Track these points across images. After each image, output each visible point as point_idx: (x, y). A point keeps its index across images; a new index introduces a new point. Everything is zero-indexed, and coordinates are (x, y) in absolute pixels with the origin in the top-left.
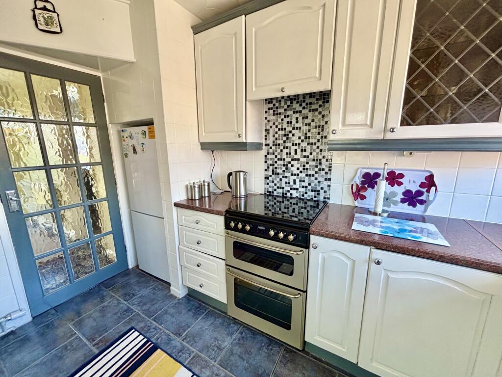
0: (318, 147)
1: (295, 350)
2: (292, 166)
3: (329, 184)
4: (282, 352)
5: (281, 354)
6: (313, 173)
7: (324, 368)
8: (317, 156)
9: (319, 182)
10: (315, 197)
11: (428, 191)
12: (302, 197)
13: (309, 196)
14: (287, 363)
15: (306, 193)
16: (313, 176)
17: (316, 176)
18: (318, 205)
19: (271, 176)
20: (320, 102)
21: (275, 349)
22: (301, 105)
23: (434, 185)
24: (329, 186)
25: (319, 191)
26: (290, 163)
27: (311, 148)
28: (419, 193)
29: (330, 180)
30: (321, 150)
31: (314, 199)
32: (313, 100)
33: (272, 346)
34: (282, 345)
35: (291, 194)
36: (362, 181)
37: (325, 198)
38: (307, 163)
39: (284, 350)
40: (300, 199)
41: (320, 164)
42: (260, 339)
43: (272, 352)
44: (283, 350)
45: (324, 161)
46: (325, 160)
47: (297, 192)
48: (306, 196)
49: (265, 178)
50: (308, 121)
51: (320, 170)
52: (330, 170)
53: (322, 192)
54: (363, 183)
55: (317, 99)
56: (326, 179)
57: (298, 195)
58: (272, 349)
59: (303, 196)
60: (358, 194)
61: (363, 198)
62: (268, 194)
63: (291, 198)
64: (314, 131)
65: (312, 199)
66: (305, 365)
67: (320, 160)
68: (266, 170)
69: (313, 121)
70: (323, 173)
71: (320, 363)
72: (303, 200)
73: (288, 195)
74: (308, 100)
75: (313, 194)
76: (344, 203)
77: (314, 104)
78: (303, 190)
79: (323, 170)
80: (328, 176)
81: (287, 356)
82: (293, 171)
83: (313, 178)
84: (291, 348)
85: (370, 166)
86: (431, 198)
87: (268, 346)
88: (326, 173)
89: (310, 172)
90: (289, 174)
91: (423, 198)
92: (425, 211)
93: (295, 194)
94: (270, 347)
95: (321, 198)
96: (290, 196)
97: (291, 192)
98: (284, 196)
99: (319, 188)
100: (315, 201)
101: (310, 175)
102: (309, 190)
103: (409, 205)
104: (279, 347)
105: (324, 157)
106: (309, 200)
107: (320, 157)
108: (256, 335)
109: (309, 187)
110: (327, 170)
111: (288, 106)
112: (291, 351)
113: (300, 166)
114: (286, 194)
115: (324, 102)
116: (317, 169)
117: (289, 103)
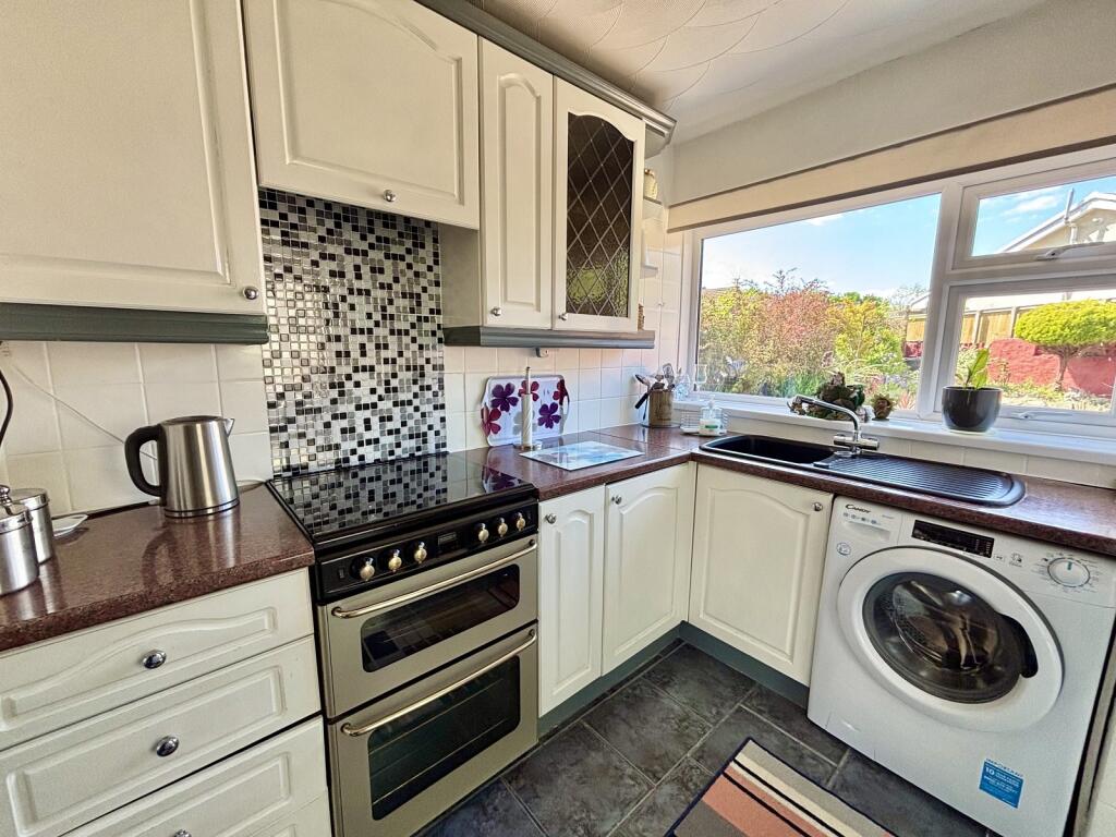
0: (414, 340)
1: (519, 763)
2: (357, 384)
3: (443, 415)
4: (511, 789)
5: (513, 794)
6: (410, 396)
7: (566, 733)
8: (415, 360)
9: (423, 415)
10: (418, 449)
11: (561, 403)
12: (390, 458)
13: (404, 451)
14: (535, 790)
15: (398, 445)
16: (410, 403)
17: (416, 402)
18: (426, 464)
19: (292, 421)
20: (409, 244)
21: (497, 801)
22: (363, 238)
23: (567, 394)
24: (443, 420)
25: (425, 434)
26: (349, 377)
27: (400, 340)
28: (554, 407)
29: (443, 407)
30: (421, 347)
31: (417, 454)
32: (392, 234)
33: (488, 805)
34: (498, 782)
35: (362, 458)
36: (493, 401)
37: (437, 446)
38: (394, 376)
39: (510, 782)
40: (385, 462)
41: (422, 375)
42: (459, 825)
43: (501, 810)
44: (507, 785)
45: (428, 368)
46: (430, 366)
47: (376, 449)
48: (398, 452)
49: (273, 430)
50: (387, 278)
51: (422, 388)
52: (441, 388)
53: (431, 434)
54: (494, 403)
55: (401, 235)
56: (436, 408)
57: (378, 455)
58: (496, 809)
59: (392, 453)
60: (489, 423)
61: (497, 429)
62: (290, 474)
63: (362, 467)
64: (401, 303)
65: (412, 455)
66: (552, 761)
67: (422, 367)
68: (271, 406)
69: (396, 280)
70: (429, 394)
71: (557, 735)
72: (392, 462)
73: (354, 460)
74: (380, 231)
75: (413, 443)
76: (470, 448)
77: (394, 242)
78: (391, 439)
79: (429, 388)
80: (440, 401)
81: (522, 782)
82: (360, 399)
83: (410, 409)
84: (512, 767)
85: (501, 374)
86: (565, 412)
87: (485, 814)
88: (435, 394)
89: (402, 396)
90: (352, 408)
91: (557, 413)
92: (562, 430)
93: (371, 454)
94: (490, 809)
95: (431, 448)
96: (358, 463)
97: (361, 451)
98: (341, 467)
99: (424, 428)
100: (419, 458)
101: (403, 403)
102: (404, 436)
103: (547, 426)
104: (499, 789)
105: (428, 361)
106: (405, 460)
107: (420, 361)
108: (442, 830)
109: (404, 431)
110: (435, 388)
111: (330, 232)
112: (518, 770)
113: (379, 383)
114: (347, 460)
115: (415, 245)
116: (416, 389)
117: (330, 224)
